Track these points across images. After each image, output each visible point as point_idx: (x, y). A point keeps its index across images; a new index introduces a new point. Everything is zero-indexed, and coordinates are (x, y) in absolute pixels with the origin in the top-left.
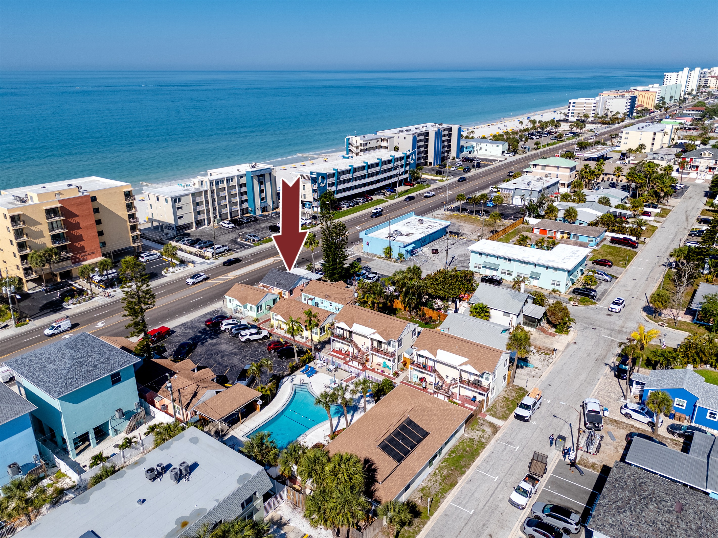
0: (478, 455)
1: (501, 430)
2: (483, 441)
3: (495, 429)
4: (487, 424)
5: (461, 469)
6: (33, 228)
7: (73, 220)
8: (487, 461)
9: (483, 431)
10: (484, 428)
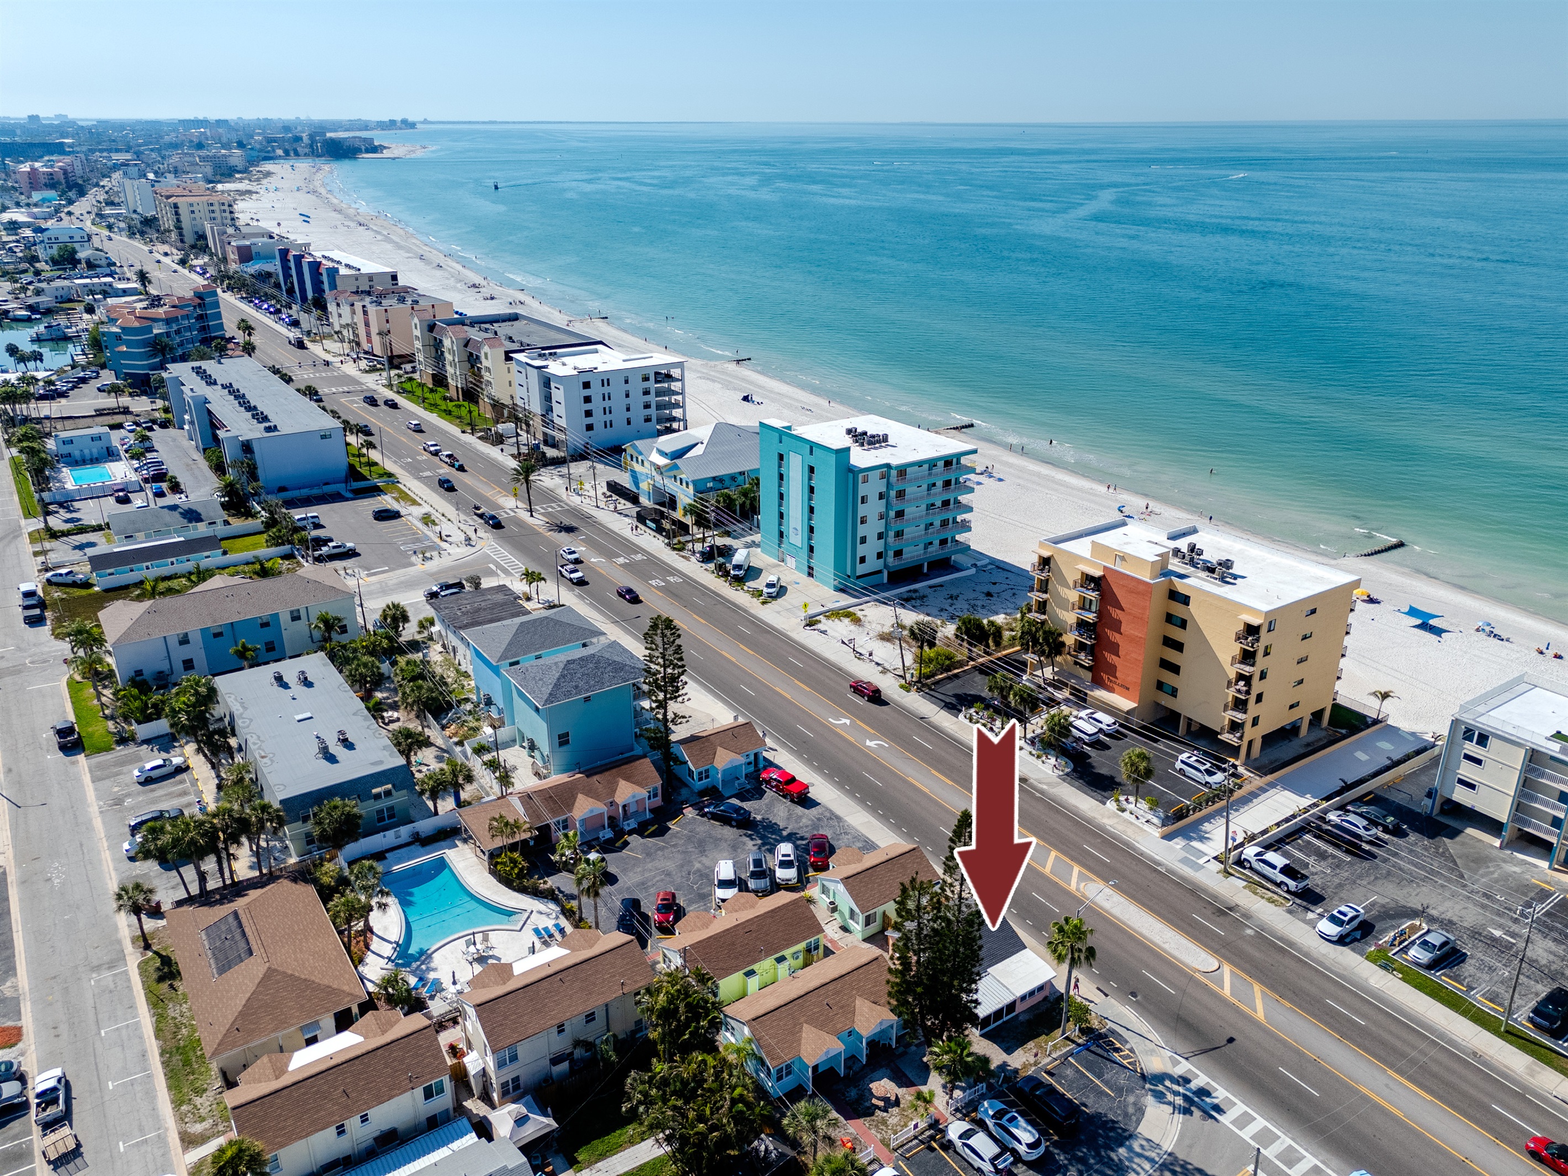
0: (170, 1088)
1: (180, 1150)
2: (184, 1108)
3: (189, 1141)
4: (208, 1133)
5: (171, 1053)
6: (1059, 588)
7: (1115, 613)
8: (150, 1095)
9: (202, 1119)
10: (207, 1124)
